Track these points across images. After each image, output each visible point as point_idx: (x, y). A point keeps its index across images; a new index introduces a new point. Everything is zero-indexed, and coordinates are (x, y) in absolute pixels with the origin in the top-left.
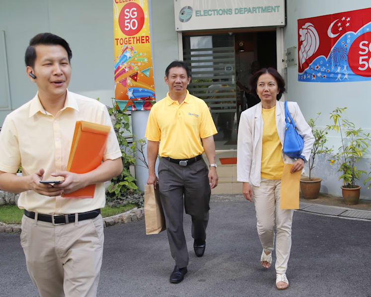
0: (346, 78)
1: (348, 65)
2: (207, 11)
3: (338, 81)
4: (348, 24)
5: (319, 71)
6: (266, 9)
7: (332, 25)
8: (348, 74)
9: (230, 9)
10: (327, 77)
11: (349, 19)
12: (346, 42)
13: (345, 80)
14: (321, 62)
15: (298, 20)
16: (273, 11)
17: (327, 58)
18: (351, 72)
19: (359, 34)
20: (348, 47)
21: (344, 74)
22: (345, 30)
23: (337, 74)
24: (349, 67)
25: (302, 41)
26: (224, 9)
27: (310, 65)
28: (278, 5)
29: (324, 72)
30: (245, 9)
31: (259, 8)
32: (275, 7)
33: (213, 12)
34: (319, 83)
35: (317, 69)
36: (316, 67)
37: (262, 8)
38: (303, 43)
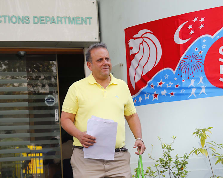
0: (203, 93)
1: (205, 76)
3: (193, 97)
4: (202, 26)
5: (163, 88)
6: (75, 21)
7: (180, 28)
8: (206, 88)
9: (26, 17)
10: (175, 95)
11: (202, 20)
12: (201, 48)
13: (203, 95)
14: (167, 76)
15: (125, 30)
16: (84, 23)
17: (174, 70)
18: (210, 85)
19: (218, 38)
20: (204, 54)
21: (200, 88)
22: (198, 33)
23: (191, 88)
24: (207, 79)
25: (134, 55)
26: (18, 16)
27: (149, 82)
29: (172, 88)
30: (47, 17)
31: (65, 18)
32: (86, 18)
33: (3, 19)
34: (164, 103)
35: (161, 86)
36: (158, 83)
37: (69, 18)
38: (136, 56)
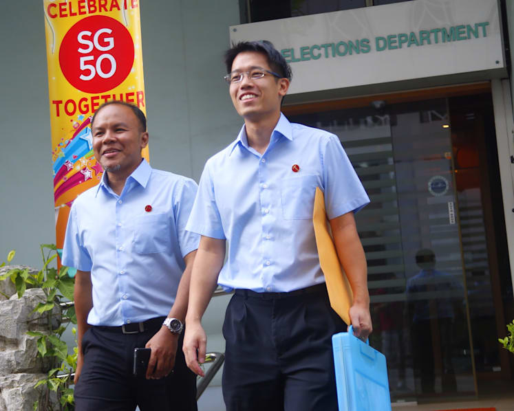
2: (308, 48)
9: (364, 40)
16: (472, 36)
26: (350, 42)
28: (483, 20)
30: (401, 36)
31: (436, 31)
32: (477, 25)
33: (322, 51)
